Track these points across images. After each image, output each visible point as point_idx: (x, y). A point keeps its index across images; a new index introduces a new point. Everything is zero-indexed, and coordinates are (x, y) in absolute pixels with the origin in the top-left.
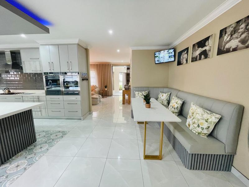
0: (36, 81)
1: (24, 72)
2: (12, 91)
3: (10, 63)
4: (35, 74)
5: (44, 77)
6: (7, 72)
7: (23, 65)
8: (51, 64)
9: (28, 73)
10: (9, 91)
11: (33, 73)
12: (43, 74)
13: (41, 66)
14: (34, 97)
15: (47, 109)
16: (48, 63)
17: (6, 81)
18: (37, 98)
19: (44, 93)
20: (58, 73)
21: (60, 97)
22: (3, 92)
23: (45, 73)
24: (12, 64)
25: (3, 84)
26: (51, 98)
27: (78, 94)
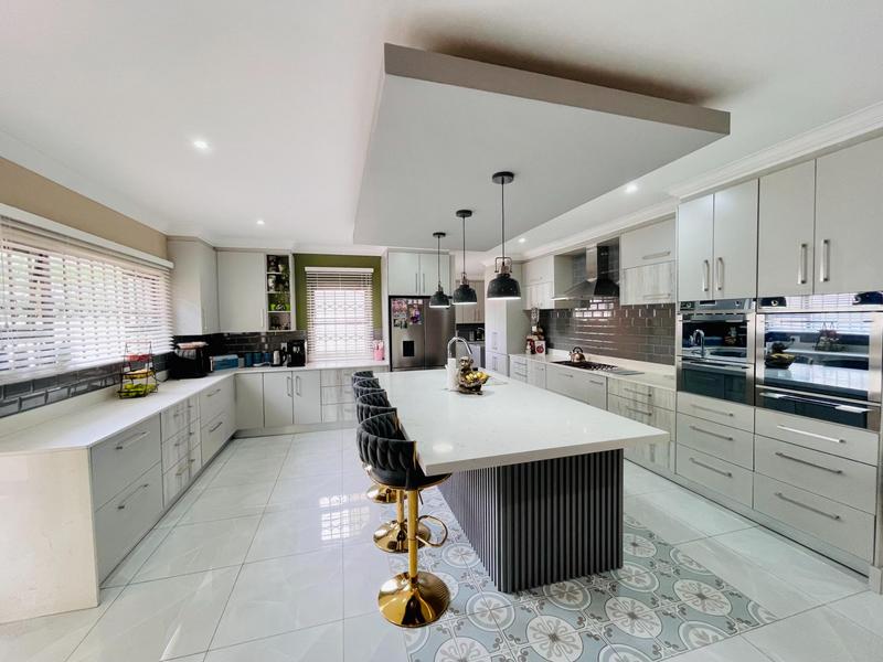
0: (651, 331)
1: (622, 303)
2: (588, 357)
3: (593, 280)
4: (652, 306)
5: (679, 318)
6: (585, 304)
7: (621, 283)
8: (715, 266)
9: (631, 306)
10: (582, 357)
11: (645, 306)
12: (678, 308)
13: (673, 276)
14: (639, 387)
15: (673, 444)
16: (702, 262)
17: (581, 329)
18: (647, 393)
19: (671, 378)
20: (740, 302)
21: (742, 412)
22: (568, 358)
23: (684, 304)
24: (598, 281)
25: (576, 335)
26: (695, 406)
27: (861, 421)
